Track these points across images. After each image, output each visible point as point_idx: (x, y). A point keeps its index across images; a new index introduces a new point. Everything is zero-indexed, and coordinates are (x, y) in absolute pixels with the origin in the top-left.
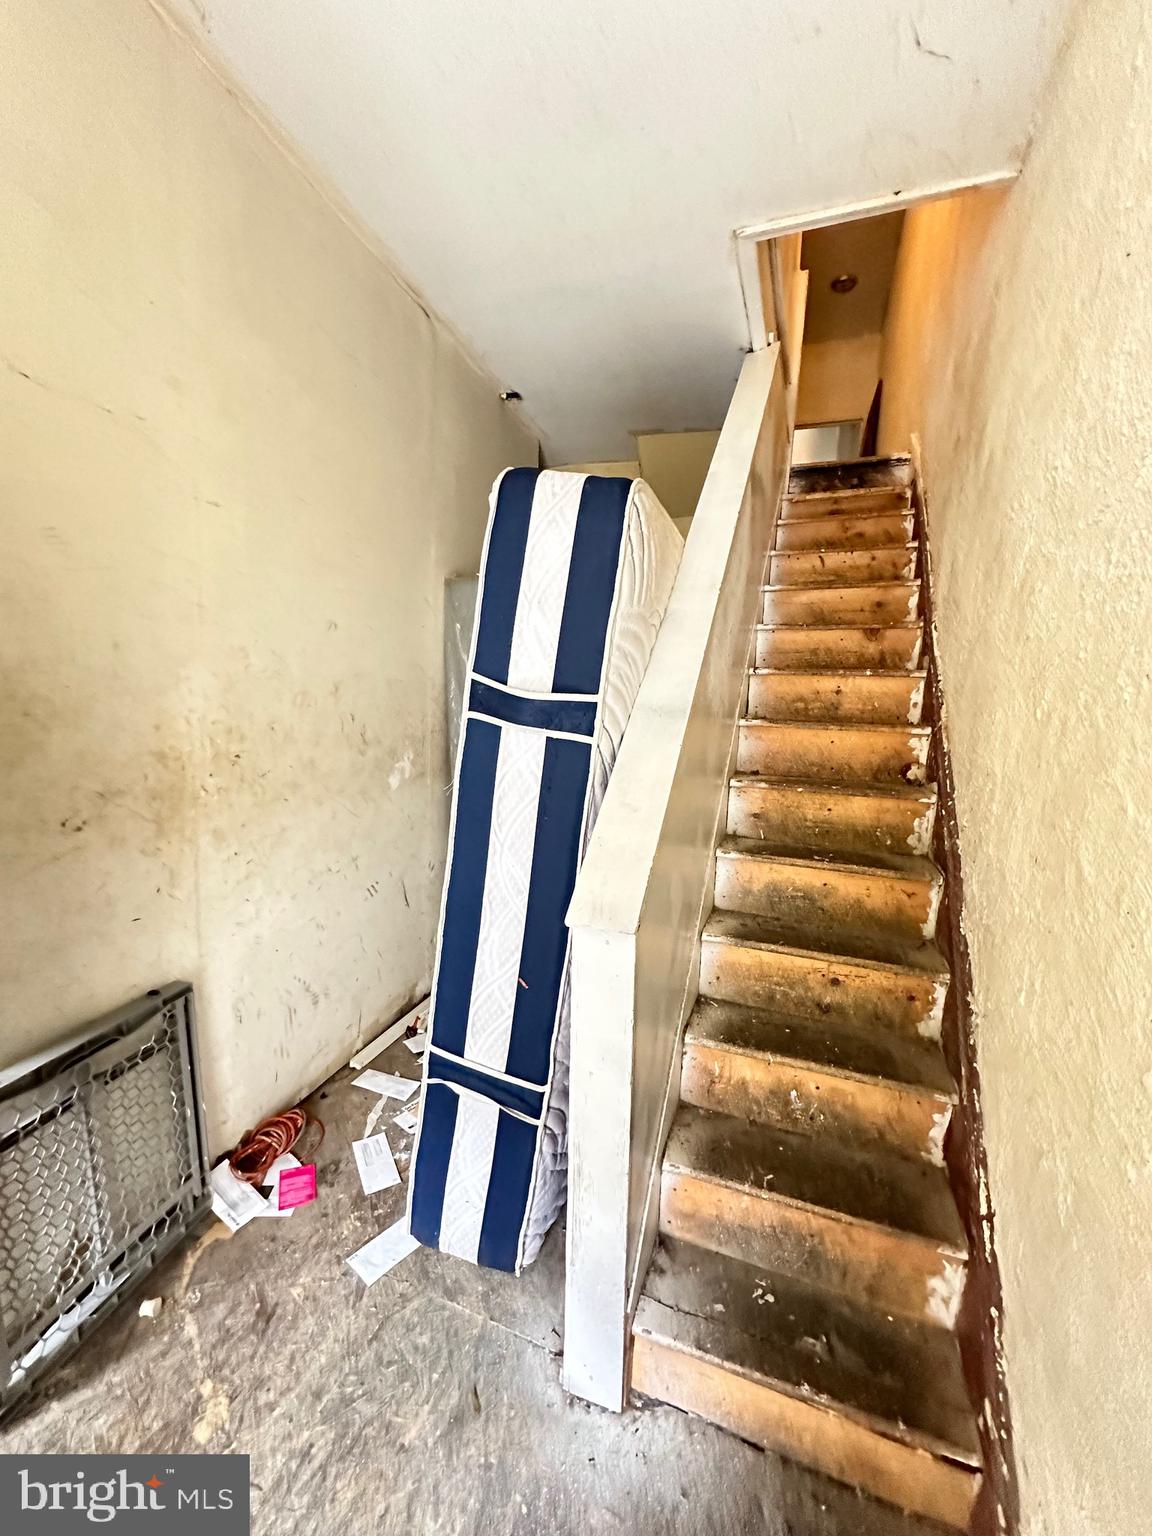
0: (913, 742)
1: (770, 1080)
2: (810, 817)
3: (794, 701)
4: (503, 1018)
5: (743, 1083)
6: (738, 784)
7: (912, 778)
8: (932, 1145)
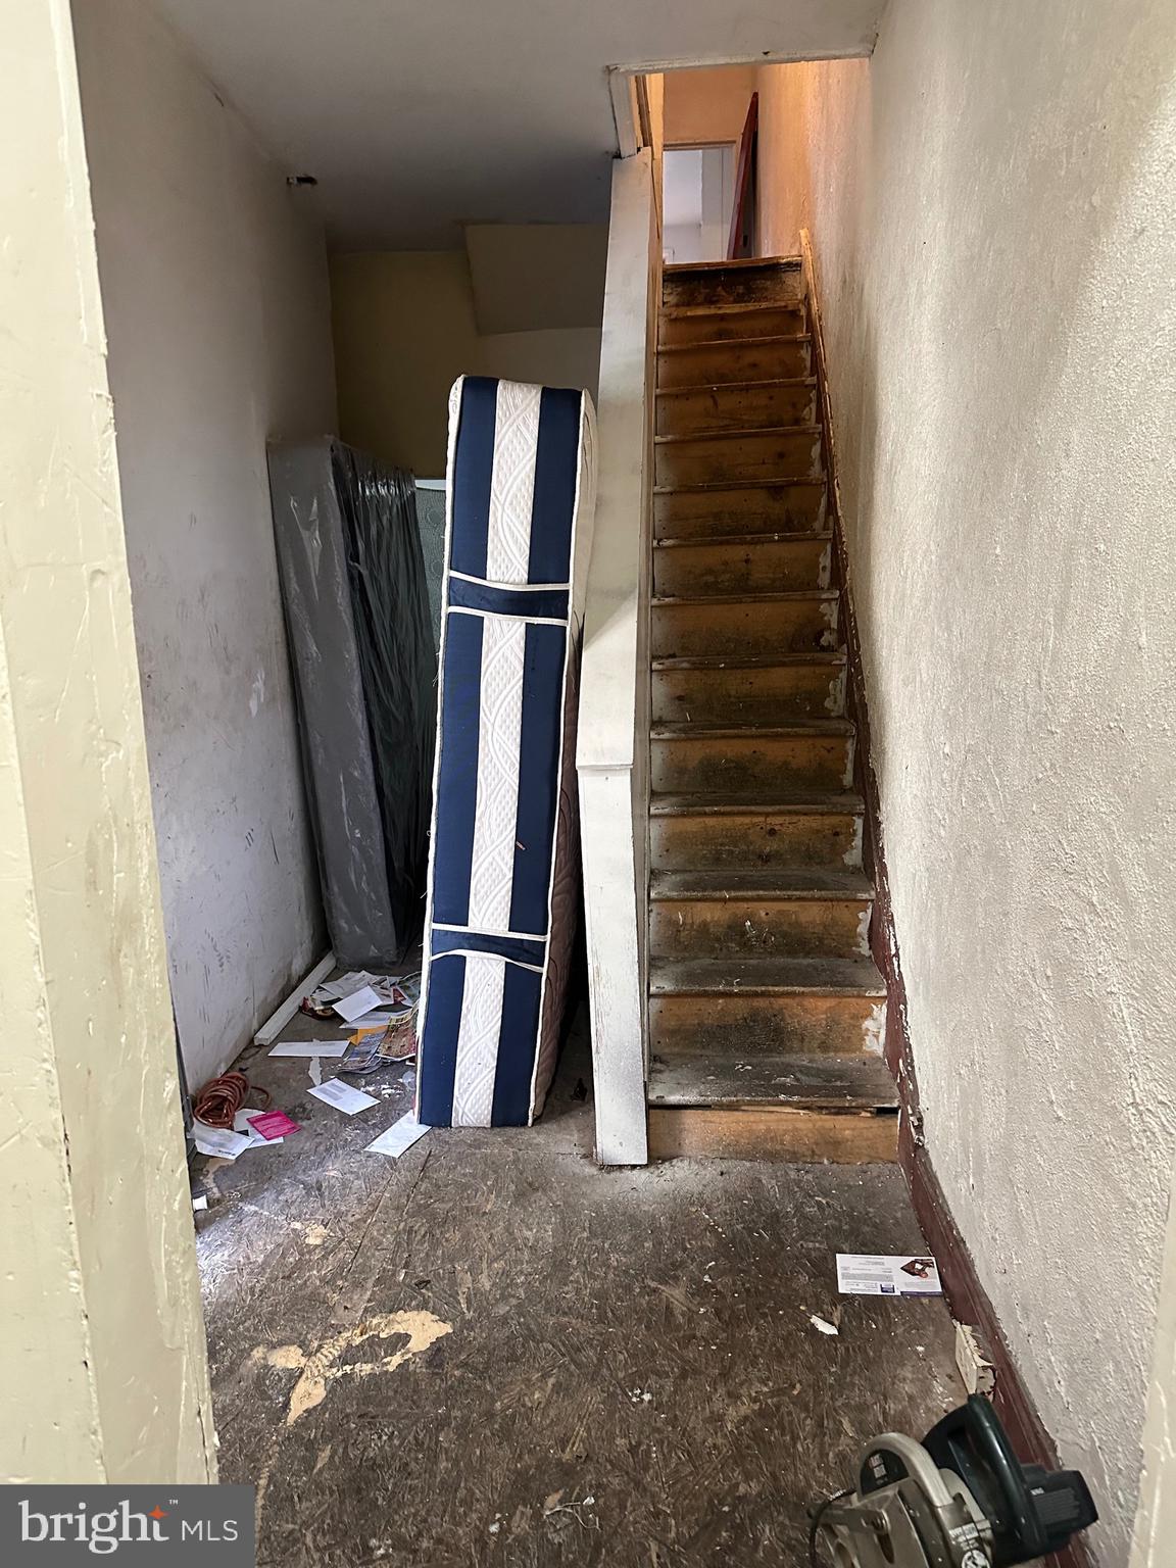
0: (823, 607)
1: (727, 916)
2: (733, 693)
3: (702, 575)
4: (504, 882)
5: (705, 926)
6: (660, 667)
7: (825, 644)
8: (860, 940)
